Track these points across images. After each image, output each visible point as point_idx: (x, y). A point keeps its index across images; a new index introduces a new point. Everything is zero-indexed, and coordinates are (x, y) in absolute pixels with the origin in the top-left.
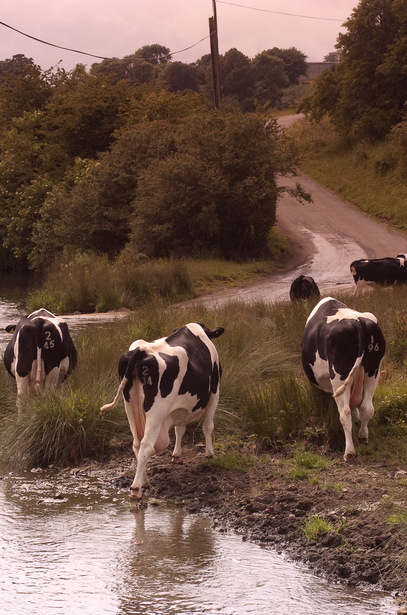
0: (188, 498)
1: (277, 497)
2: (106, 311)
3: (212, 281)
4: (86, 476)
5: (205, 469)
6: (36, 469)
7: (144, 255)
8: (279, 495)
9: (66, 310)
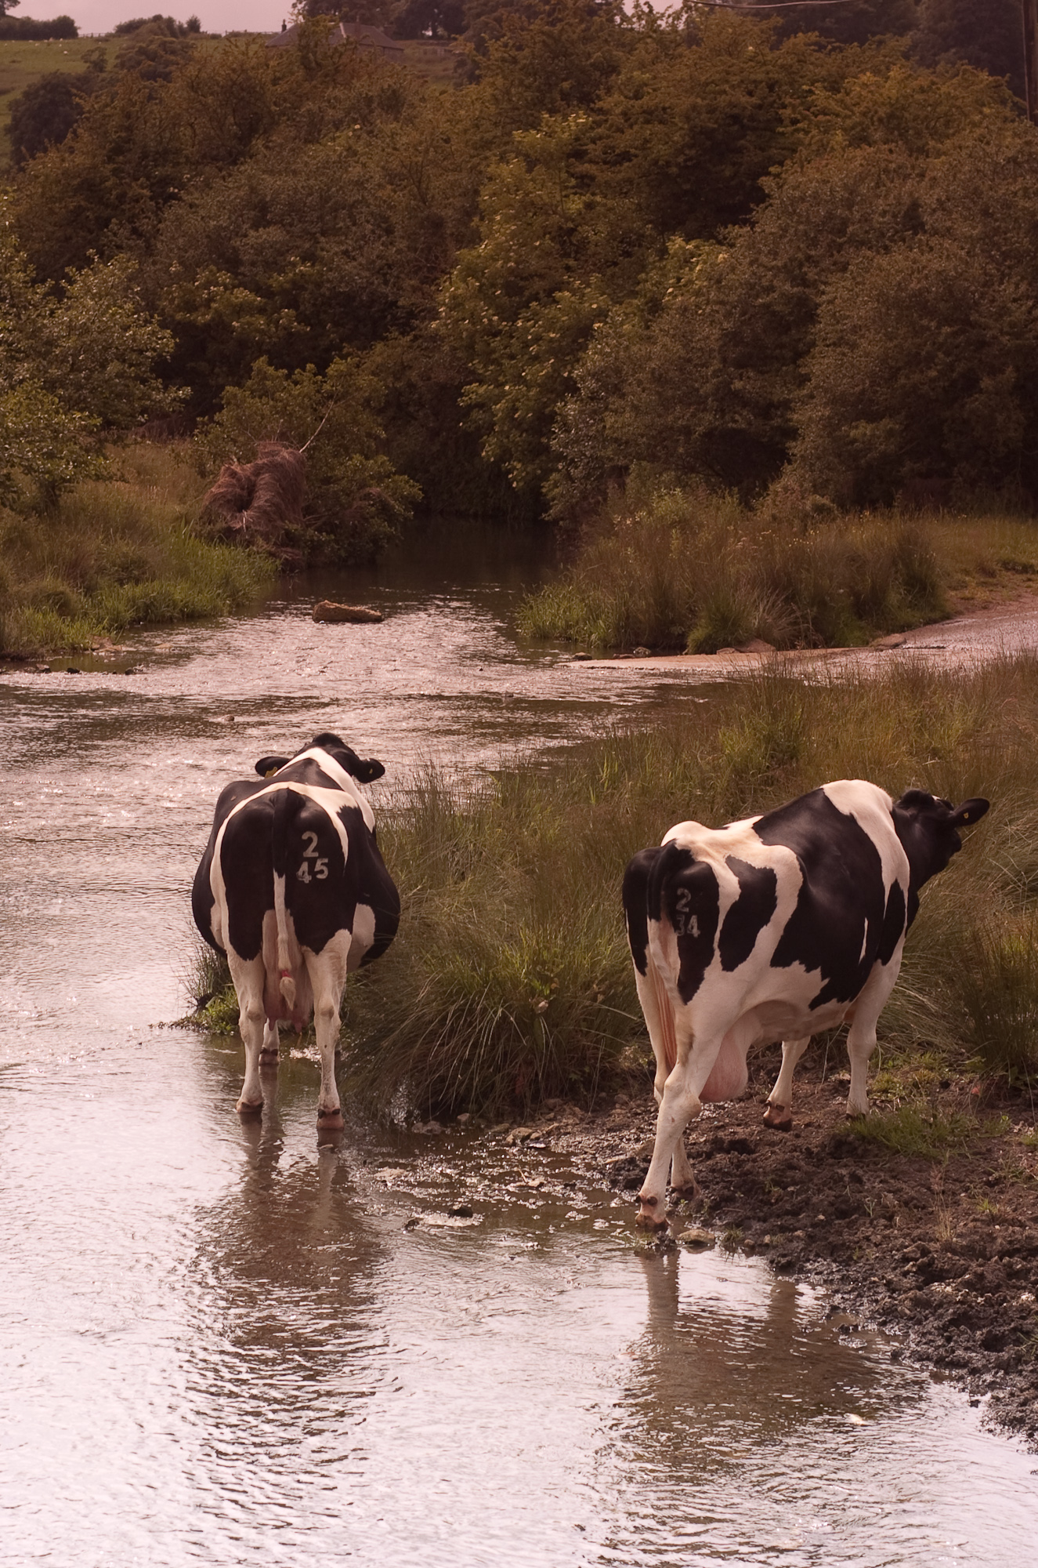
0: (783, 1229)
1: (999, 1240)
2: (712, 651)
3: (992, 574)
4: (545, 1151)
5: (840, 1147)
6: (425, 1123)
7: (826, 501)
8: (1004, 1238)
9: (613, 641)
